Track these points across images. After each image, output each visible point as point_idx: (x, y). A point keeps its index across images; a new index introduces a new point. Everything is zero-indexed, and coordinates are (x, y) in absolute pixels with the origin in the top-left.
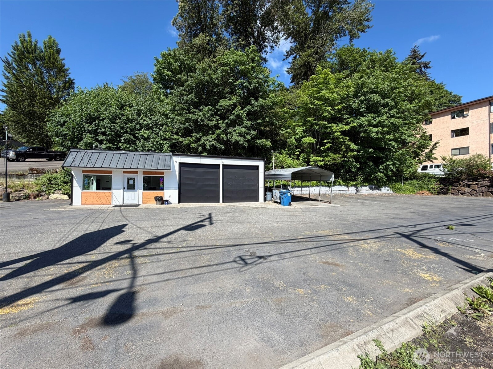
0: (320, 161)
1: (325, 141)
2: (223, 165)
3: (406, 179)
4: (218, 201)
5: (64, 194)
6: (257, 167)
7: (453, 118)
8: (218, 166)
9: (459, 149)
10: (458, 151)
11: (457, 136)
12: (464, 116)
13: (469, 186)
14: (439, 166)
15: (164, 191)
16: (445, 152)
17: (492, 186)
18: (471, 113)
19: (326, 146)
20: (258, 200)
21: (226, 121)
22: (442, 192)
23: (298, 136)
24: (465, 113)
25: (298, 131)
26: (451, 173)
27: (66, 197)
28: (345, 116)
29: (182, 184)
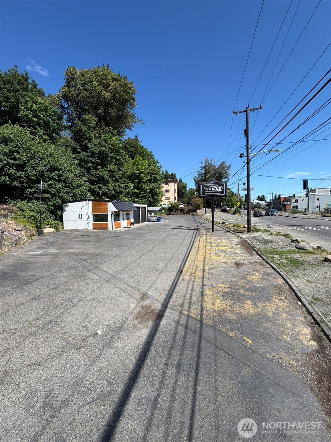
2: (141, 207)
4: (140, 222)
5: (52, 228)
6: (145, 207)
7: (165, 185)
11: (166, 192)
12: (168, 185)
13: (175, 212)
14: (166, 205)
15: (131, 220)
16: (163, 198)
17: (181, 212)
18: (170, 184)
19: (142, 195)
20: (146, 222)
21: (114, 179)
22: (169, 214)
23: (132, 188)
24: (169, 184)
25: (131, 186)
26: (171, 207)
27: (53, 230)
28: (148, 182)
29: (134, 216)
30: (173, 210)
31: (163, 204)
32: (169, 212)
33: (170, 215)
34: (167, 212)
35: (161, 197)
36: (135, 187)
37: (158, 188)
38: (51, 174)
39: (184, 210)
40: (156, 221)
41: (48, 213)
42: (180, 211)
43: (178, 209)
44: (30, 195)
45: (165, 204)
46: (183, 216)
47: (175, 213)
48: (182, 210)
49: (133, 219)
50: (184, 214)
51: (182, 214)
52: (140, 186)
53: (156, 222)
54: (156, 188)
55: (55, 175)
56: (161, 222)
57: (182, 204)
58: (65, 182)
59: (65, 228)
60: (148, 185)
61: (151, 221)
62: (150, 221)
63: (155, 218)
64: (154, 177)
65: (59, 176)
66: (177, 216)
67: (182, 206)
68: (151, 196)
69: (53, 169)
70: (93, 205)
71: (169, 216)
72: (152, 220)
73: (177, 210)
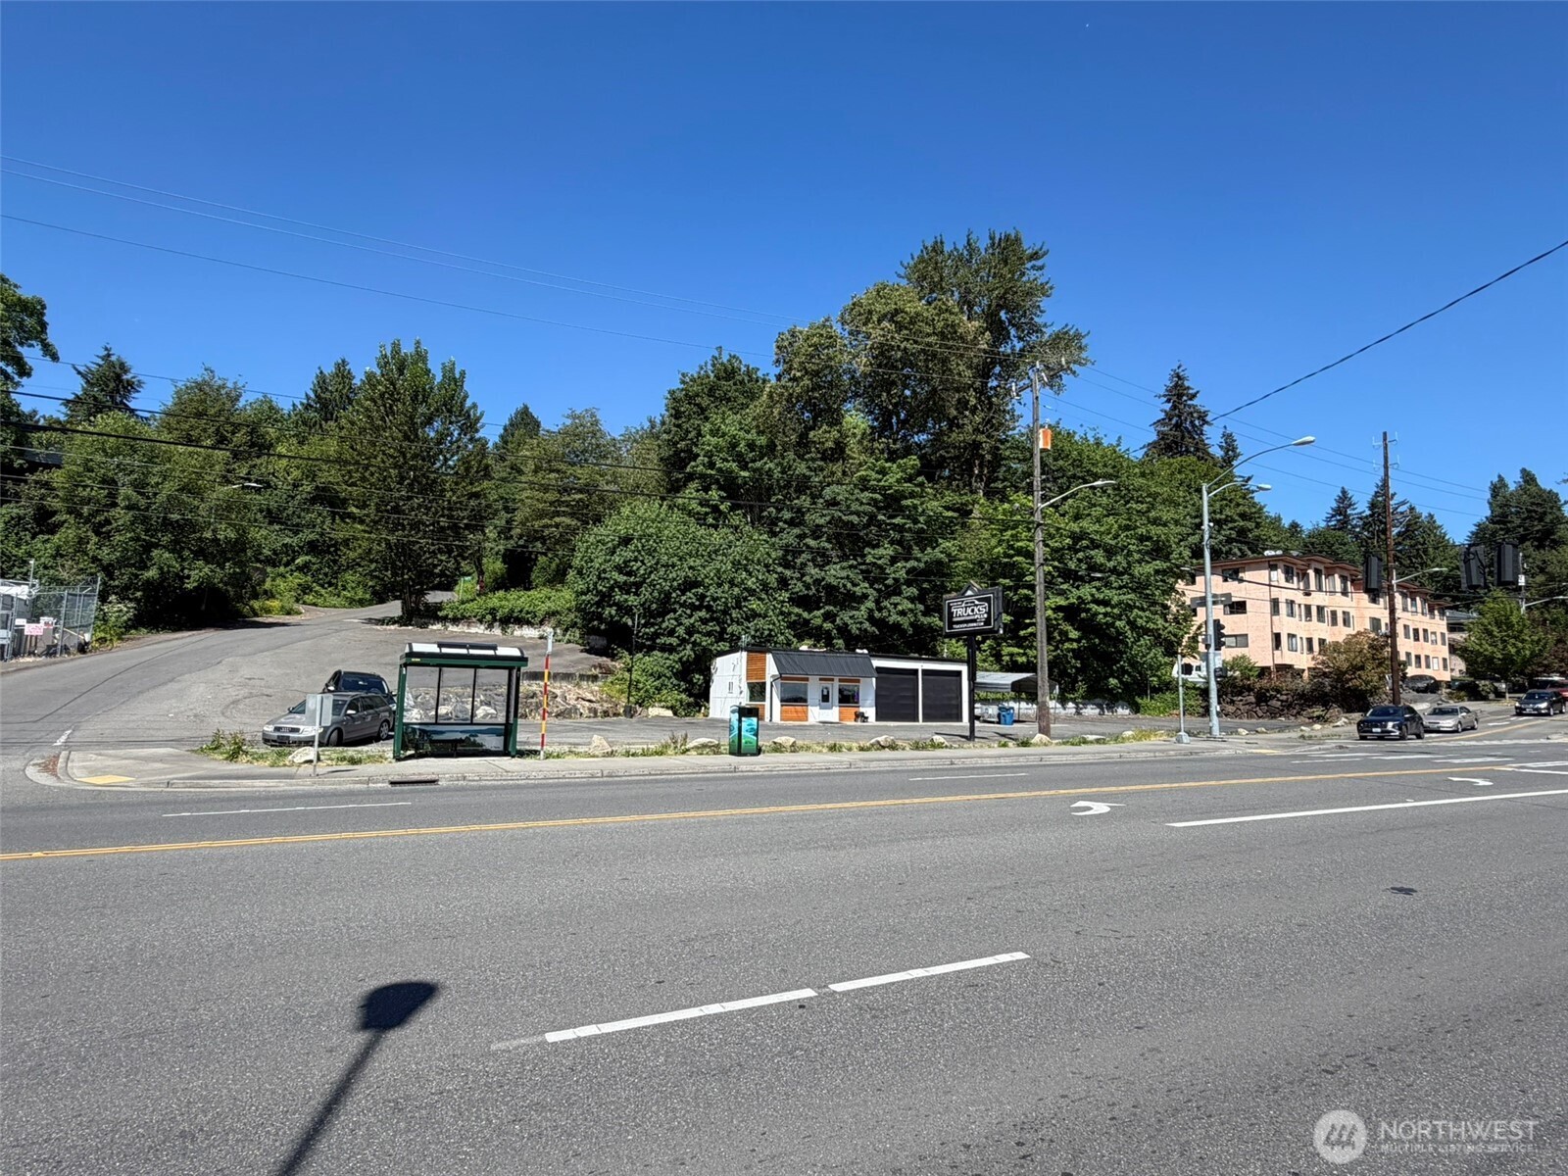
0: (1018, 654)
1: (1027, 621)
2: (923, 671)
3: (1155, 690)
4: (916, 719)
5: (667, 708)
6: (959, 674)
7: (1225, 580)
8: (915, 671)
9: (1235, 636)
10: (1233, 639)
11: (1232, 613)
12: (1240, 580)
15: (861, 705)
18: (1247, 575)
20: (960, 719)
24: (1241, 574)
27: (669, 713)
29: (878, 696)
38: (683, 594)
40: (997, 720)
41: (669, 678)
44: (647, 639)
49: (874, 709)
53: (993, 722)
55: (690, 597)
58: (709, 608)
59: (711, 716)
65: (702, 597)
69: (689, 585)
70: (749, 661)
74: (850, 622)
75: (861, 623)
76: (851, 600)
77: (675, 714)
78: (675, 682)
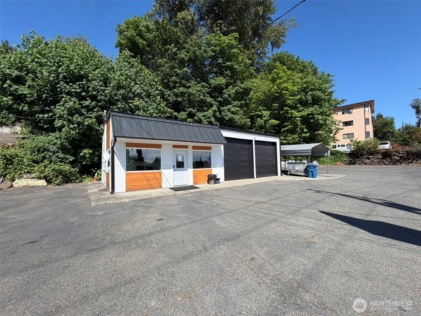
2: (256, 141)
5: (40, 178)
6: (274, 144)
7: (343, 113)
9: (348, 134)
11: (346, 125)
12: (350, 113)
13: (369, 159)
14: (344, 146)
15: (212, 168)
16: (339, 136)
17: (383, 158)
18: (354, 111)
19: (287, 128)
20: (277, 174)
21: (220, 99)
22: (351, 163)
23: (266, 119)
24: (350, 111)
25: (265, 114)
26: (356, 150)
27: (43, 182)
28: (299, 105)
29: (225, 160)
30: (362, 155)
31: (339, 146)
32: (351, 159)
33: (354, 164)
34: (347, 159)
35: (335, 134)
36: (272, 116)
37: (322, 114)
39: (395, 155)
40: (304, 174)
42: (380, 156)
43: (377, 152)
45: (342, 146)
46: (389, 166)
47: (367, 161)
48: (386, 155)
49: (223, 169)
50: (394, 163)
51: (387, 163)
52: (281, 112)
53: (301, 176)
54: (319, 114)
56: (318, 178)
57: (387, 143)
60: (299, 111)
61: (291, 175)
62: (287, 175)
63: (300, 168)
64: (313, 97)
66: (372, 166)
67: (387, 146)
68: (305, 130)
71: (352, 166)
72: (293, 172)
73: (372, 154)
74: (202, 118)
75: (209, 118)
76: (203, 106)
77: (49, 182)
78: (61, 155)
